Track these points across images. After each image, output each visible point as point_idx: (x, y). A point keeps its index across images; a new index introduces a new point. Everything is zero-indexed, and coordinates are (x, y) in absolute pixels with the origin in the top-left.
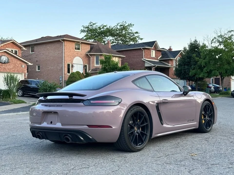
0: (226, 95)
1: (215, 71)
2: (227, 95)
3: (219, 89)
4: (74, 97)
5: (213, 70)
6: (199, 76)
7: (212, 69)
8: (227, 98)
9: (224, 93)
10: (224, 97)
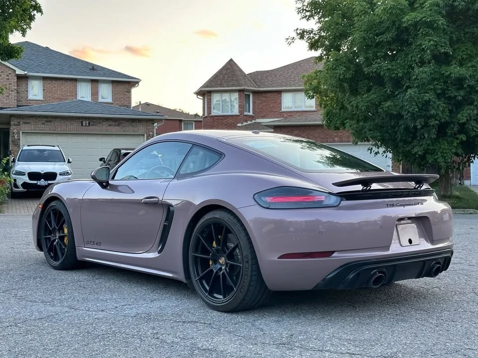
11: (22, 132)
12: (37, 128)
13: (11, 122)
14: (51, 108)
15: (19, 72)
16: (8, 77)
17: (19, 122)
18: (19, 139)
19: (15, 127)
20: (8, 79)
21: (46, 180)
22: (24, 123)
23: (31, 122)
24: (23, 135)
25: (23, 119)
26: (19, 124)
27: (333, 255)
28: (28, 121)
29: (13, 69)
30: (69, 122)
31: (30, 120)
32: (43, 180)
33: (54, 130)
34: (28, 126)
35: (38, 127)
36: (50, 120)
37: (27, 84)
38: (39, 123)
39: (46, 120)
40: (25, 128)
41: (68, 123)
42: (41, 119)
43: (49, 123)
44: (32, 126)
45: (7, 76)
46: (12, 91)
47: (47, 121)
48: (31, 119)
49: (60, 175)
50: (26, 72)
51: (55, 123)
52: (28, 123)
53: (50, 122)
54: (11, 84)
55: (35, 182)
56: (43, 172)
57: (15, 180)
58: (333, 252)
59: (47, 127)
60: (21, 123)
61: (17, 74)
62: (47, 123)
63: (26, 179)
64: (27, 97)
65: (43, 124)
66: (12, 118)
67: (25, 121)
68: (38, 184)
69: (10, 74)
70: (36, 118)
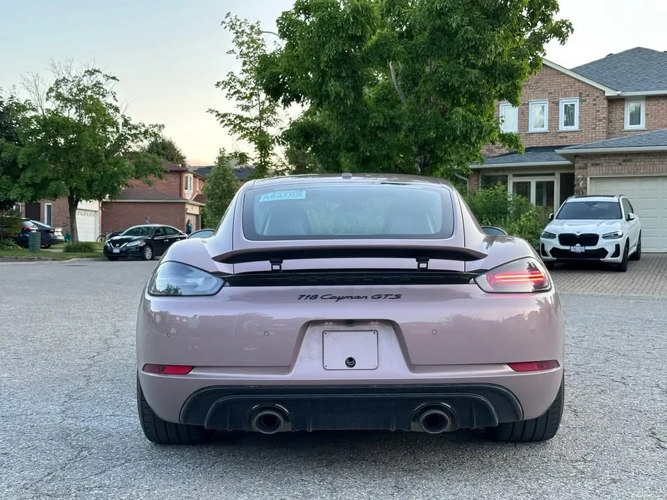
0: (85, 252)
1: (57, 183)
2: (88, 254)
3: (52, 235)
4: (435, 264)
5: (52, 180)
6: (6, 195)
7: (51, 176)
8: (92, 261)
9: (81, 248)
10: (85, 259)
11: (591, 178)
12: (611, 172)
13: (576, 165)
14: (634, 142)
15: (610, 93)
16: (594, 102)
17: (586, 164)
18: (586, 188)
19: (579, 171)
20: (595, 105)
21: (583, 245)
22: (593, 165)
23: (602, 164)
24: (592, 180)
25: (591, 159)
26: (585, 167)
27: (191, 373)
28: (598, 162)
29: (601, 90)
30: (658, 160)
31: (602, 160)
32: (578, 245)
33: (634, 173)
34: (598, 168)
35: (612, 170)
36: (628, 158)
37: (623, 109)
38: (614, 164)
39: (624, 158)
40: (593, 171)
41: (656, 161)
42: (616, 158)
43: (628, 164)
44: (604, 168)
45: (594, 100)
46: (600, 120)
47: (624, 161)
48: (602, 158)
49: (604, 238)
50: (619, 93)
51: (635, 163)
52: (598, 165)
53: (630, 160)
54: (598, 111)
55: (567, 248)
56: (578, 234)
57: (543, 245)
58: (192, 368)
59: (625, 170)
60: (589, 165)
61: (608, 97)
62: (624, 163)
63: (556, 243)
64: (623, 128)
65: (620, 164)
66: (577, 159)
67: (594, 162)
68: (572, 250)
69: (597, 97)
70: (609, 157)
